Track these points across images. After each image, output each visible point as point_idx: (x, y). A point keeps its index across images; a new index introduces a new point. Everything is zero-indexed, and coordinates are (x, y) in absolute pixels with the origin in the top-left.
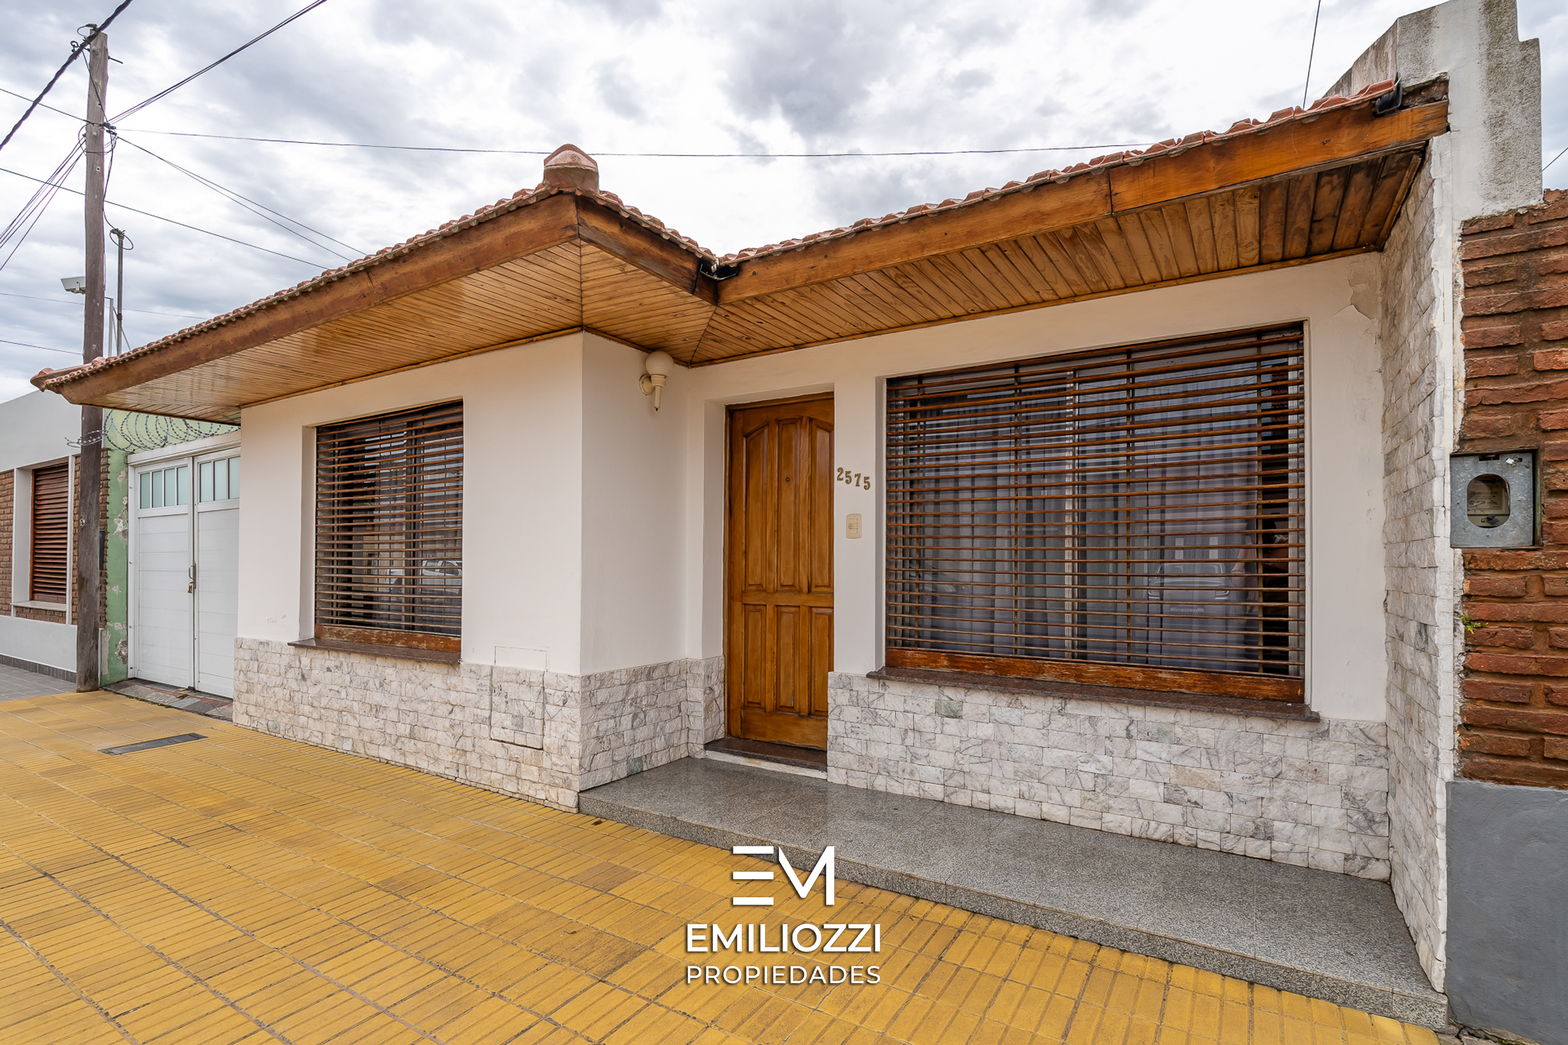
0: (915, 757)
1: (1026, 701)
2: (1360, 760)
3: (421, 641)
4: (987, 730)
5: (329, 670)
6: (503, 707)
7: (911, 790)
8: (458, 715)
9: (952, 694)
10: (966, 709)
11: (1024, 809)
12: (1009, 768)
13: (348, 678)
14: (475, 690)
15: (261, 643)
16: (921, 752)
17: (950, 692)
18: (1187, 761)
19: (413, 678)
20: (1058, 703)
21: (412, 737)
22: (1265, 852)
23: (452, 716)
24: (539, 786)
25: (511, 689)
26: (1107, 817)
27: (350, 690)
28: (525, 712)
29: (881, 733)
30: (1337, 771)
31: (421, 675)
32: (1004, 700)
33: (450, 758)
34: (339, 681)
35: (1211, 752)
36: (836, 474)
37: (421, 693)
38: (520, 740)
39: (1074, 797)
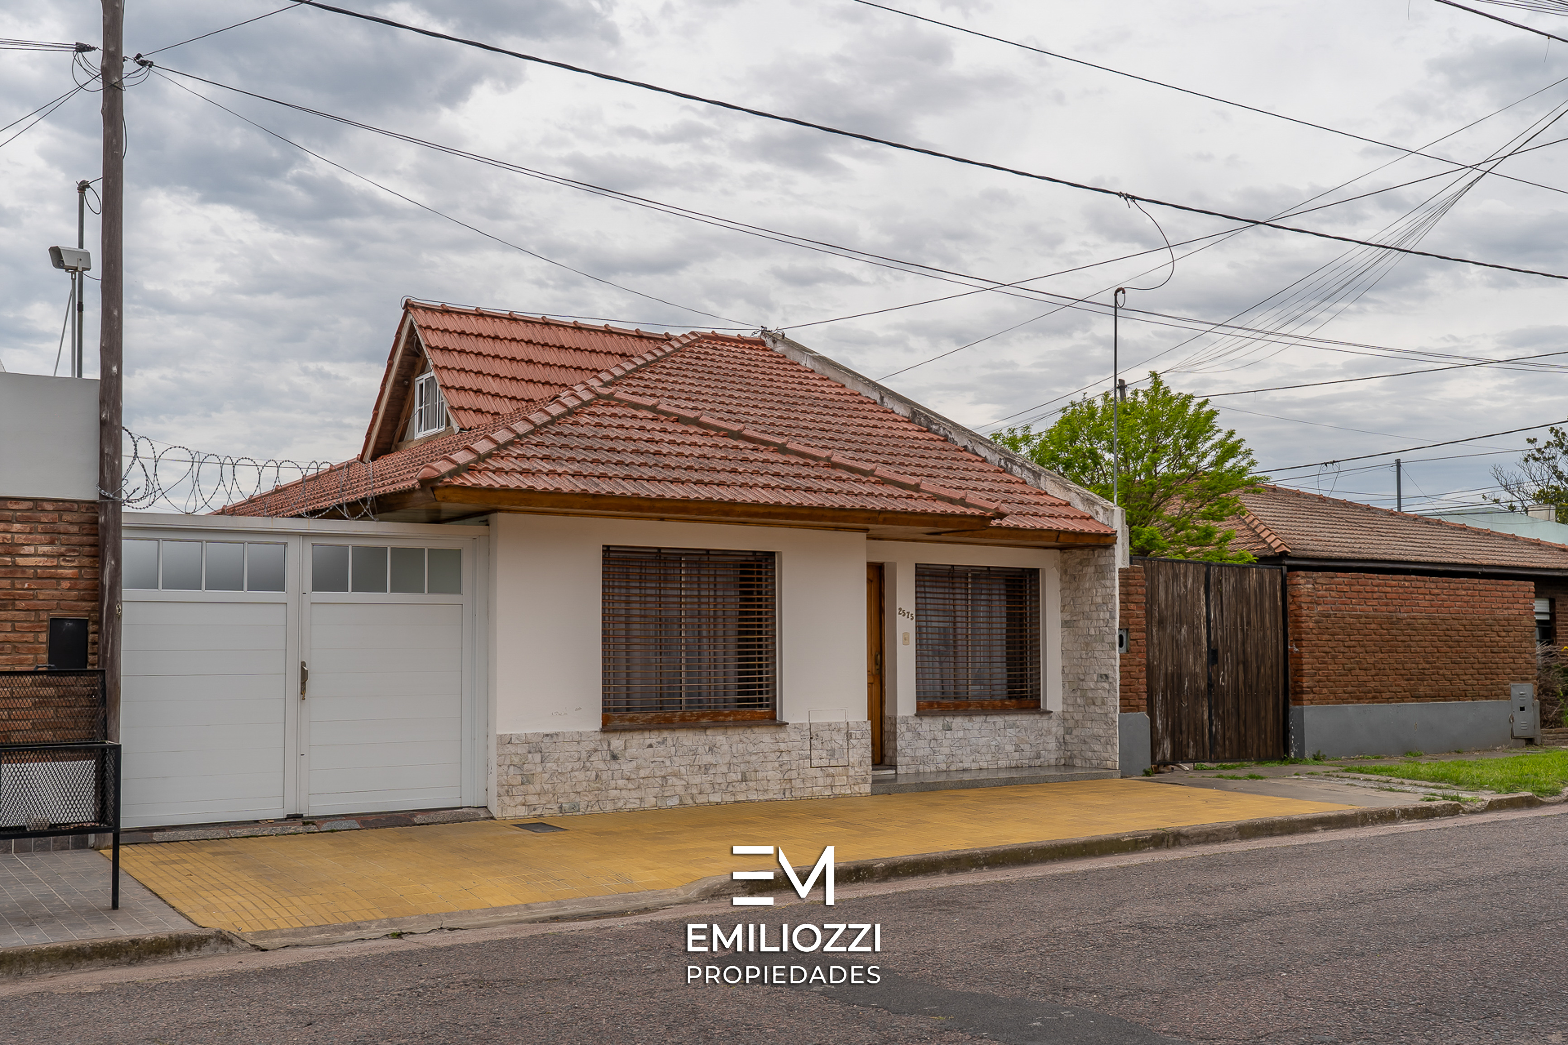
0: (934, 752)
1: (974, 718)
2: (1059, 725)
3: (727, 716)
4: (961, 734)
5: (650, 746)
6: (820, 746)
7: (933, 769)
8: (785, 758)
9: (948, 719)
10: (954, 726)
11: (974, 766)
12: (968, 749)
13: (673, 749)
14: (799, 739)
15: (547, 735)
16: (937, 749)
17: (947, 719)
18: (1020, 734)
19: (744, 740)
20: (984, 717)
21: (744, 779)
22: (1039, 764)
23: (780, 759)
24: (847, 787)
25: (826, 735)
26: (999, 762)
27: (675, 758)
28: (836, 746)
29: (921, 743)
30: (1054, 730)
31: (753, 736)
32: (967, 719)
33: (778, 787)
34: (664, 753)
35: (1026, 730)
36: (898, 611)
37: (751, 748)
38: (833, 763)
39: (989, 757)
